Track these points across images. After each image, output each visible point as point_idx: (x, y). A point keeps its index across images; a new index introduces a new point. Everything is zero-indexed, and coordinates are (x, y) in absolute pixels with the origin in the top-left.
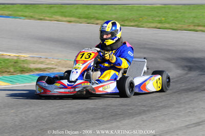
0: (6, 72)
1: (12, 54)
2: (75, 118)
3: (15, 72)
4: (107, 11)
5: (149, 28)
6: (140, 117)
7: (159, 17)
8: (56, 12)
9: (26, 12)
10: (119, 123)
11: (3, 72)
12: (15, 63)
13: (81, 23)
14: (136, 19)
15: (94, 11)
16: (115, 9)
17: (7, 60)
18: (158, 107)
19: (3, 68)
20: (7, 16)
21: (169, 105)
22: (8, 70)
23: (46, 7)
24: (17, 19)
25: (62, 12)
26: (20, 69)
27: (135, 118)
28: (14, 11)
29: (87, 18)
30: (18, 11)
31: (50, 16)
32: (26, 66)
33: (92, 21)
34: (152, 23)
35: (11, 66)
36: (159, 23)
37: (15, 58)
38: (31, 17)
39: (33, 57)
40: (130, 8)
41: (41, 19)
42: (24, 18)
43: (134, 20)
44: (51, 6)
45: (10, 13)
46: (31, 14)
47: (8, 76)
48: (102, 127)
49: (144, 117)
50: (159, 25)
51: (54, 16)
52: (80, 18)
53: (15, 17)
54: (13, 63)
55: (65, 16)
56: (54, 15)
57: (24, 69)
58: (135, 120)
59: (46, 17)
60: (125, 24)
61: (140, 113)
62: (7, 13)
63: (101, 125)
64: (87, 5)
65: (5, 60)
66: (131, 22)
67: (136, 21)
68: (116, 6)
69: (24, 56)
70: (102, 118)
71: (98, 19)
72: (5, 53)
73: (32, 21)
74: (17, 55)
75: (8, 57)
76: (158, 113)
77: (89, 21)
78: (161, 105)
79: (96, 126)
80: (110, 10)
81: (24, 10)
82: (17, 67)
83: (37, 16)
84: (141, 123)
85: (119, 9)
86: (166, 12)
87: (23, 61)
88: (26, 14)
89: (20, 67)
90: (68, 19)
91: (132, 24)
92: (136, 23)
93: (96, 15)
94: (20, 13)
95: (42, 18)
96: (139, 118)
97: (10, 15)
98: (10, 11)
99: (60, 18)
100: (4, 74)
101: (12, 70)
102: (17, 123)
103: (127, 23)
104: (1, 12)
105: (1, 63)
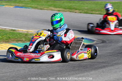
0: (20, 40)
1: (24, 30)
3: (25, 41)
4: (82, 5)
6: (102, 70)
8: (51, 5)
9: (33, 4)
10: (88, 73)
11: (18, 41)
12: (26, 35)
13: (66, 12)
14: (100, 10)
15: (74, 4)
16: (87, 3)
17: (21, 33)
20: (22, 7)
21: (119, 63)
22: (21, 40)
23: (45, 2)
24: (27, 9)
25: (55, 5)
26: (28, 39)
27: (98, 71)
28: (25, 4)
29: (70, 9)
30: (28, 4)
31: (47, 7)
33: (73, 10)
35: (23, 37)
37: (26, 32)
38: (36, 8)
42: (32, 8)
44: (48, 1)
45: (23, 5)
46: (36, 6)
47: (21, 43)
48: (78, 75)
49: (104, 69)
51: (50, 7)
52: (65, 8)
53: (26, 7)
55: (56, 7)
56: (50, 6)
58: (99, 71)
59: (45, 7)
61: (101, 68)
62: (21, 5)
64: (70, 1)
65: (20, 34)
66: (97, 11)
67: (100, 11)
69: (31, 31)
70: (78, 70)
71: (76, 9)
72: (20, 30)
73: (36, 10)
74: (27, 30)
75: (22, 32)
76: (112, 68)
77: (71, 11)
78: (115, 62)
79: (74, 75)
80: (84, 4)
81: (32, 3)
82: (27, 38)
83: (39, 7)
84: (102, 73)
85: (90, 3)
86: (118, 6)
87: (31, 34)
88: (33, 6)
89: (29, 38)
90: (58, 9)
91: (97, 13)
92: (100, 12)
93: (75, 7)
94: (29, 5)
95: (42, 8)
97: (23, 6)
98: (23, 4)
100: (19, 42)
101: (24, 40)
102: (26, 72)
103: (94, 12)
104: (17, 4)
105: (17, 35)
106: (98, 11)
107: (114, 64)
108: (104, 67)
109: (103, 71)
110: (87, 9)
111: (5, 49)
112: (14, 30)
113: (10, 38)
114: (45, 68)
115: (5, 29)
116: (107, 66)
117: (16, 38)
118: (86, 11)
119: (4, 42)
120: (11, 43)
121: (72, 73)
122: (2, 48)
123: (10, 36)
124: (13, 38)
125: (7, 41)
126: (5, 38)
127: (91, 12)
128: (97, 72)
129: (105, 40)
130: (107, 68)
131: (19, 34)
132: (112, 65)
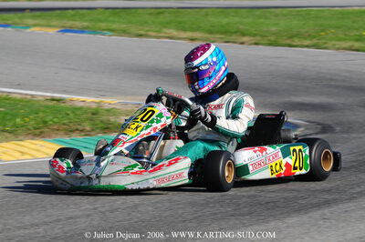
0: (77, 130)
1: (89, 99)
2: (200, 214)
3: (93, 130)
4: (262, 20)
5: (338, 49)
6: (319, 212)
7: (357, 29)
8: (169, 23)
9: (114, 22)
11: (72, 131)
12: (93, 114)
14: (314, 34)
15: (237, 19)
16: (277, 15)
17: (80, 109)
18: (354, 193)
19: (71, 125)
20: (81, 31)
22: (79, 127)
23: (151, 14)
24: (97, 36)
25: (180, 23)
26: (101, 125)
27: (308, 215)
28: (92, 20)
29: (225, 33)
30: (101, 21)
31: (157, 29)
32: (112, 119)
33: (234, 37)
34: (344, 40)
35: (87, 119)
36: (358, 40)
37: (94, 106)
38: (124, 33)
39: (126, 104)
40: (302, 13)
41: (140, 36)
42: (111, 33)
43: (310, 35)
44: (159, 11)
45: (85, 24)
46: (123, 26)
47: (81, 138)
49: (326, 211)
50: (357, 45)
51: (165, 30)
52: (211, 32)
53: (94, 31)
54: (89, 115)
55: (185, 30)
56: (165, 27)
57: (110, 126)
58: (310, 217)
59: (149, 30)
60: (295, 44)
61: (318, 206)
63: (247, 226)
64: (225, 10)
65: (76, 110)
66: (305, 39)
67: (314, 37)
68: (278, 11)
69: (110, 101)
70: (250, 213)
71: (244, 35)
72: (76, 98)
73: (126, 40)
74: (97, 100)
75: (82, 104)
76: (351, 205)
77: (228, 38)
78: (359, 190)
81: (111, 19)
82: (98, 122)
83: (133, 30)
84: (321, 222)
85: (284, 15)
87: (108, 111)
88: (114, 26)
89: (102, 122)
90: (189, 34)
91: (307, 42)
92: (315, 41)
93: (241, 27)
94: (103, 25)
95: (142, 32)
96: (317, 214)
97: (86, 28)
98: (86, 21)
99: (175, 33)
101: (88, 128)
103: (296, 41)
104: (69, 24)
105: (68, 114)
106: (311, 36)
107: (357, 193)
108: (327, 203)
109: (325, 215)
110: (277, 34)
111: (32, 156)
112: (59, 100)
113: (46, 122)
114: (150, 209)
115: (33, 96)
116: (335, 201)
117: (64, 124)
118: (272, 38)
119: (30, 136)
120: (50, 137)
121: (231, 223)
122: (23, 153)
123: (48, 119)
124: (55, 123)
125: (37, 132)
126: (33, 123)
127: (288, 42)
128: (305, 218)
129: (329, 122)
130: (335, 208)
131: (73, 112)
132: (352, 198)
